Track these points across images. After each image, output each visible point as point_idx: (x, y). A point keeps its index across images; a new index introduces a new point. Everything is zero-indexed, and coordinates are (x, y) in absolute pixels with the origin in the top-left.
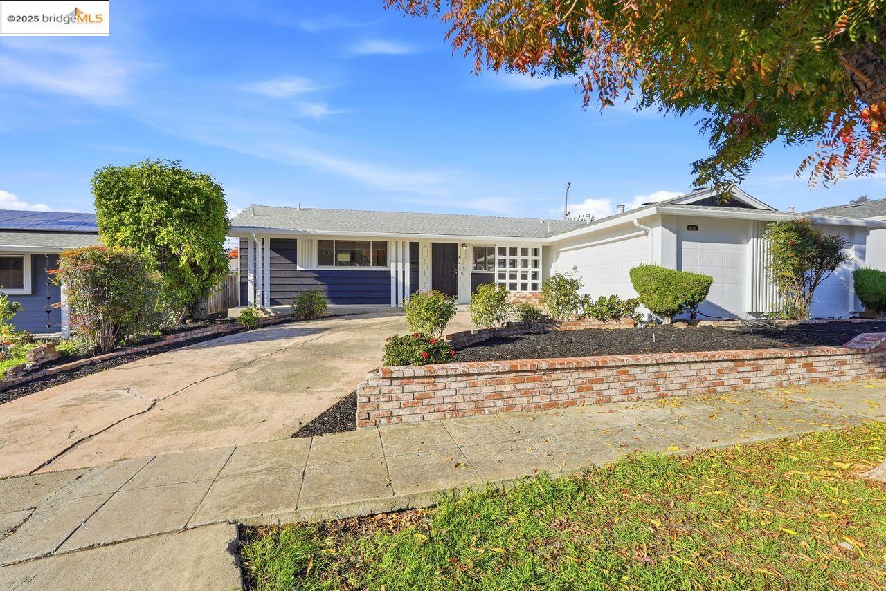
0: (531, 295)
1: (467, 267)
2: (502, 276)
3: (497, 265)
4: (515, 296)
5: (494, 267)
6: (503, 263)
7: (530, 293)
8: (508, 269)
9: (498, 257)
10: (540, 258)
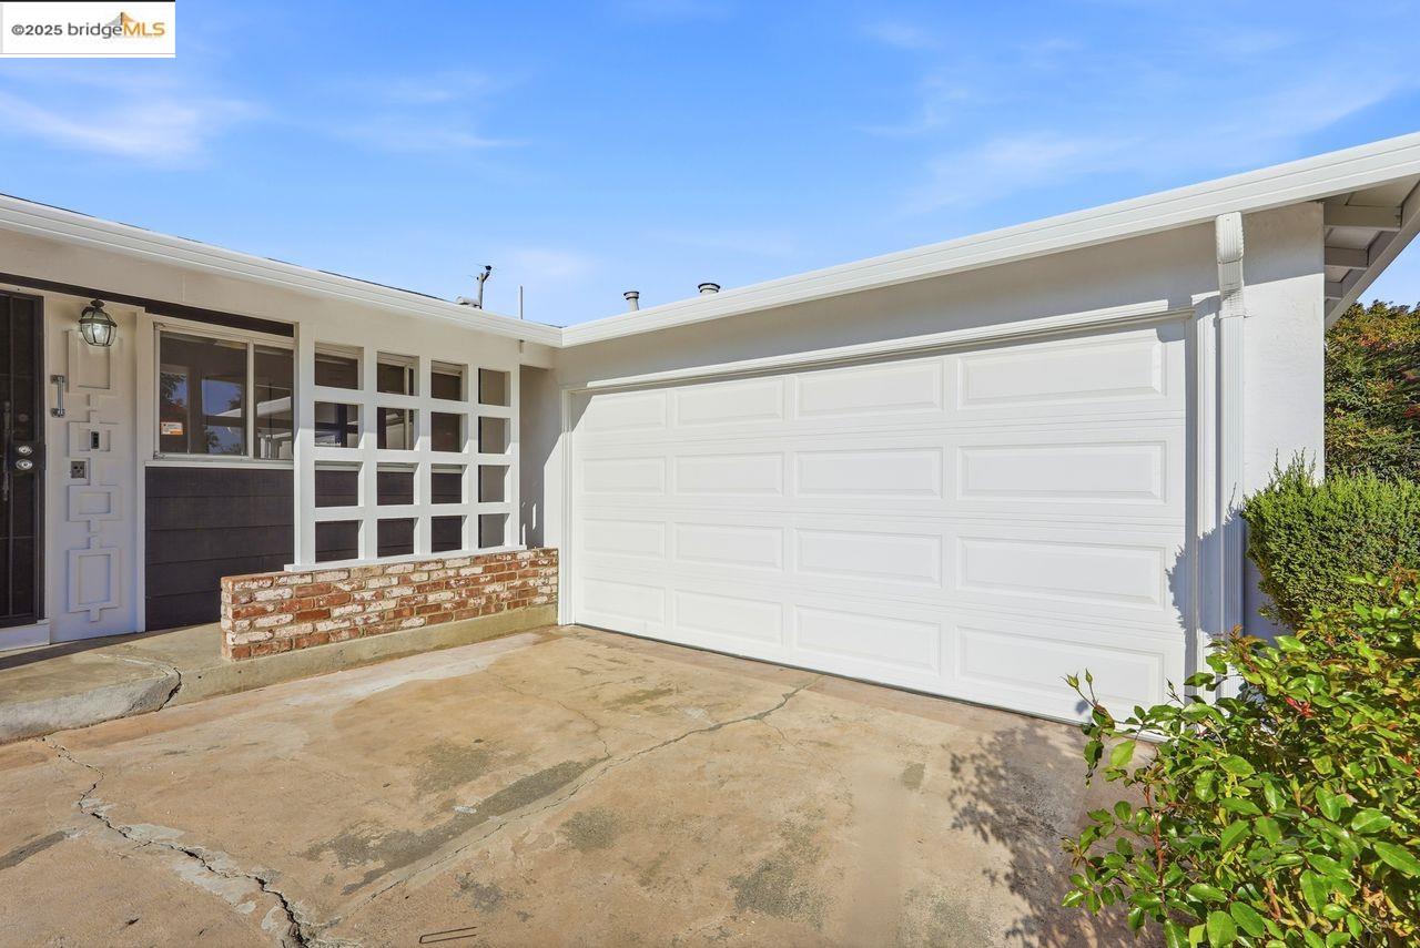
0: (478, 570)
1: (118, 437)
2: (334, 485)
3: (305, 435)
4: (404, 580)
5: (292, 439)
6: (338, 424)
7: (476, 560)
8: (367, 456)
9: (309, 392)
10: (511, 412)
